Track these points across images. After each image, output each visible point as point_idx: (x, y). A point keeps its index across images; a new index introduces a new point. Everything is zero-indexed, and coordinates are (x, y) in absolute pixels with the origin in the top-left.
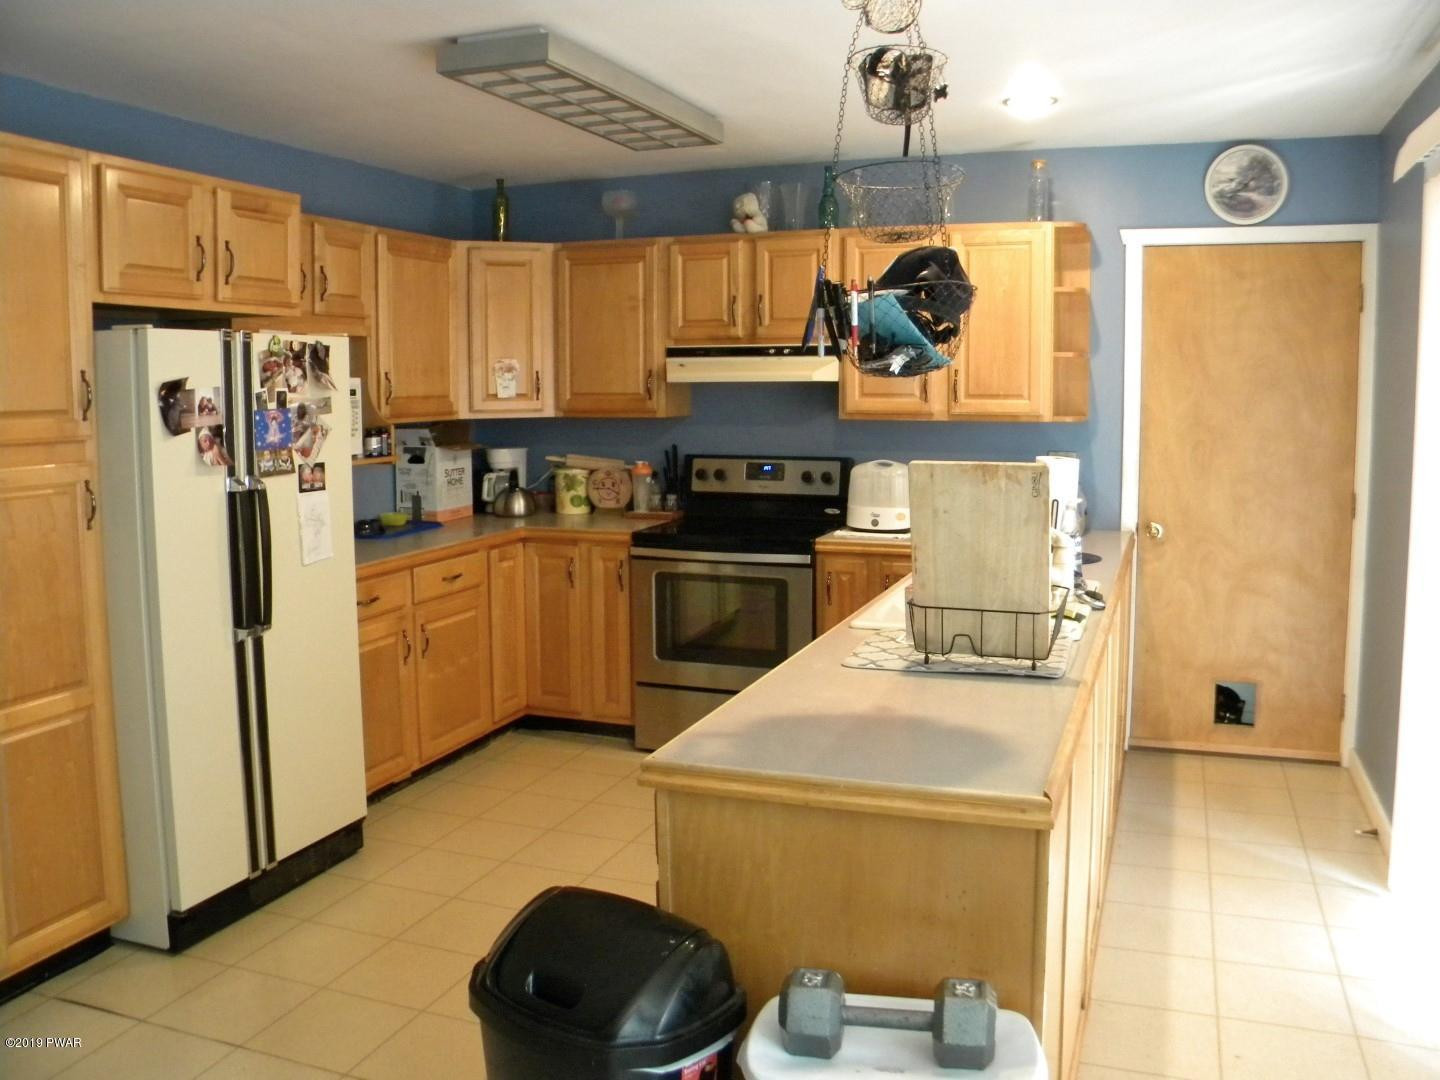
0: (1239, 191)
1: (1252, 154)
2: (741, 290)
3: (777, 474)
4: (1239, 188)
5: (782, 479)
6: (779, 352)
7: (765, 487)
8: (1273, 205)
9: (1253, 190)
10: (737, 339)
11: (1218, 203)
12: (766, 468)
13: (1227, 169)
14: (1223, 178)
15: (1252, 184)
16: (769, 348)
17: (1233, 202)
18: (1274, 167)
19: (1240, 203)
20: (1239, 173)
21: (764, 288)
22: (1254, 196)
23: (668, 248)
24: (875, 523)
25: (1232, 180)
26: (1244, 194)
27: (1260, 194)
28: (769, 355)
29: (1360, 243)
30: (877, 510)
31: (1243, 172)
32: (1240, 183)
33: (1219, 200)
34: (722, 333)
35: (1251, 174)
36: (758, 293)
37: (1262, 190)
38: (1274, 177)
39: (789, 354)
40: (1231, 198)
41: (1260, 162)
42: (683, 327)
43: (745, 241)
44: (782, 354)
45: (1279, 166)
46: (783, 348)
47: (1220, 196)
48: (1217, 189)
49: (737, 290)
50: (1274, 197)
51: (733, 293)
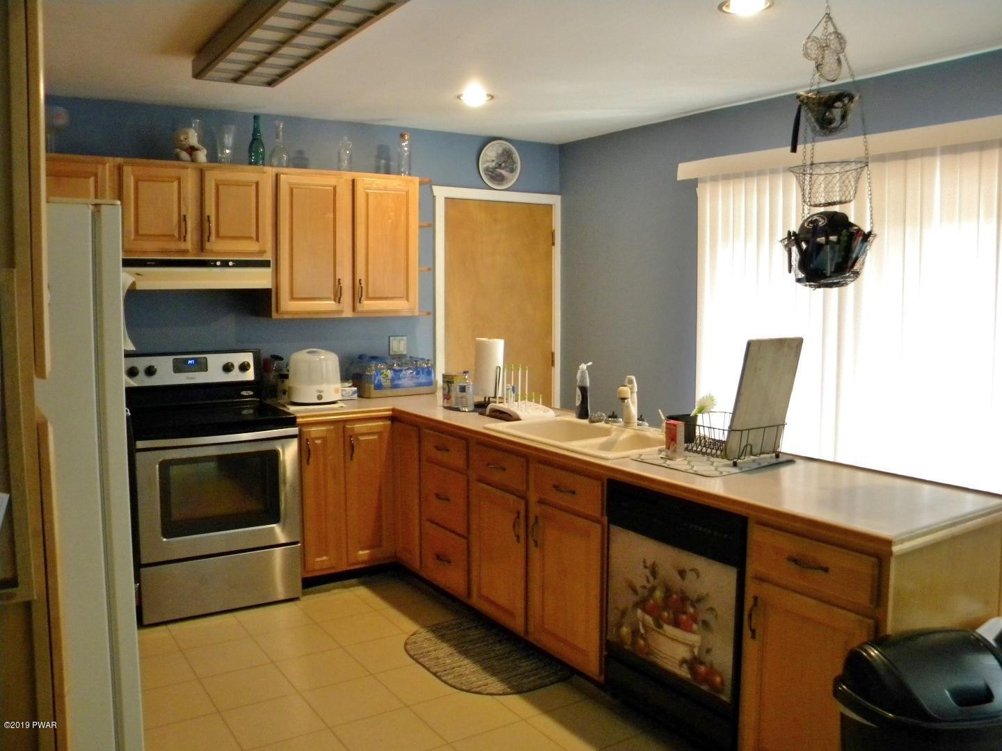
0: (496, 168)
1: (504, 147)
2: (190, 210)
3: (202, 366)
4: (497, 166)
5: (206, 369)
6: (225, 264)
7: (192, 378)
8: (513, 179)
9: (503, 169)
10: (185, 252)
11: (486, 174)
12: (190, 362)
13: (490, 154)
14: (488, 159)
15: (503, 165)
16: (215, 261)
17: (493, 175)
18: (514, 155)
19: (497, 176)
20: (497, 157)
21: (210, 210)
22: (503, 172)
23: (120, 169)
24: (320, 397)
25: (493, 161)
26: (498, 170)
27: (507, 171)
28: (215, 266)
29: (551, 206)
30: (319, 387)
31: (499, 156)
32: (497, 163)
33: (487, 172)
34: (173, 246)
35: (502, 160)
36: (207, 215)
37: (507, 169)
38: (514, 162)
39: (233, 266)
40: (492, 172)
41: (507, 152)
42: (135, 240)
43: (192, 169)
44: (227, 266)
45: (516, 155)
46: (229, 261)
47: (487, 170)
48: (485, 165)
49: (187, 210)
50: (513, 174)
51: (183, 213)
